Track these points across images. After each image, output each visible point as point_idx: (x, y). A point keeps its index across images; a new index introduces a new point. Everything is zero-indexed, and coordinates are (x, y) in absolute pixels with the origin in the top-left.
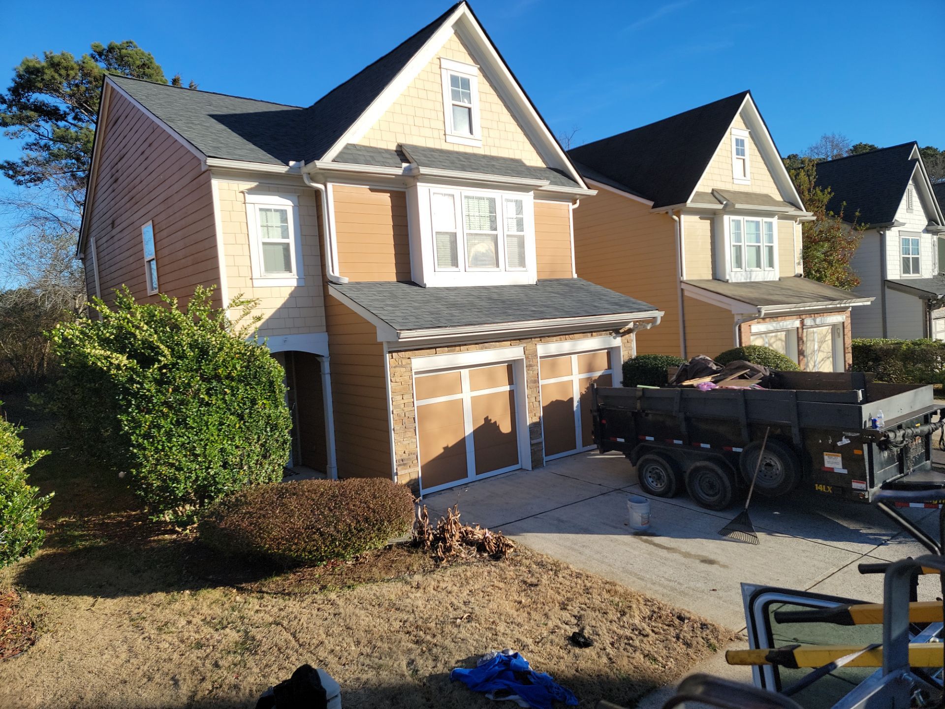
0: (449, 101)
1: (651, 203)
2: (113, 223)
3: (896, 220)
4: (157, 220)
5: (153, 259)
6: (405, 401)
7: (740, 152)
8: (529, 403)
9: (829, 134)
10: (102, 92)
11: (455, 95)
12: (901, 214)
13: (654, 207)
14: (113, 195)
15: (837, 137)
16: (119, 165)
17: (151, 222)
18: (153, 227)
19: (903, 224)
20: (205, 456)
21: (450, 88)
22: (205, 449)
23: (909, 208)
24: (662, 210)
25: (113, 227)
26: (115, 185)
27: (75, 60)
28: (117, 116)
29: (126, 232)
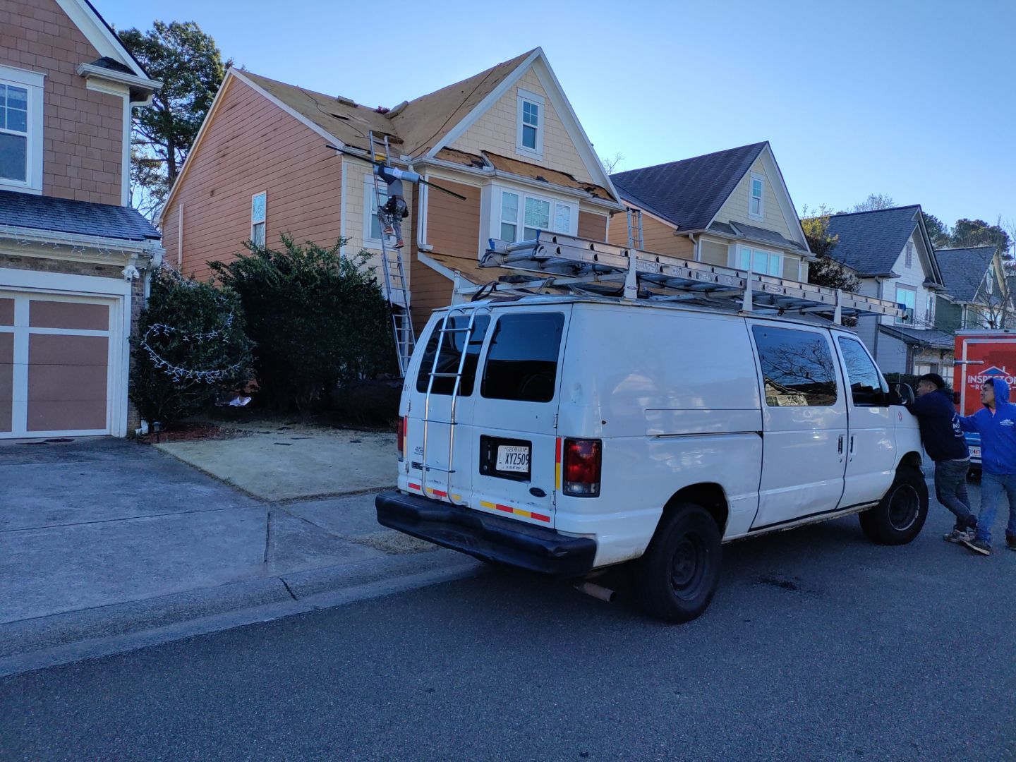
0: (520, 122)
1: (676, 227)
2: (213, 192)
3: (892, 272)
4: (271, 191)
5: (263, 223)
7: (757, 193)
9: (876, 195)
12: (898, 267)
13: (677, 230)
14: (218, 167)
15: (883, 199)
16: (231, 143)
17: (265, 192)
18: (267, 195)
19: (899, 276)
21: (523, 111)
23: (908, 263)
24: (685, 233)
25: (212, 196)
26: (222, 160)
28: (234, 103)
29: (227, 201)
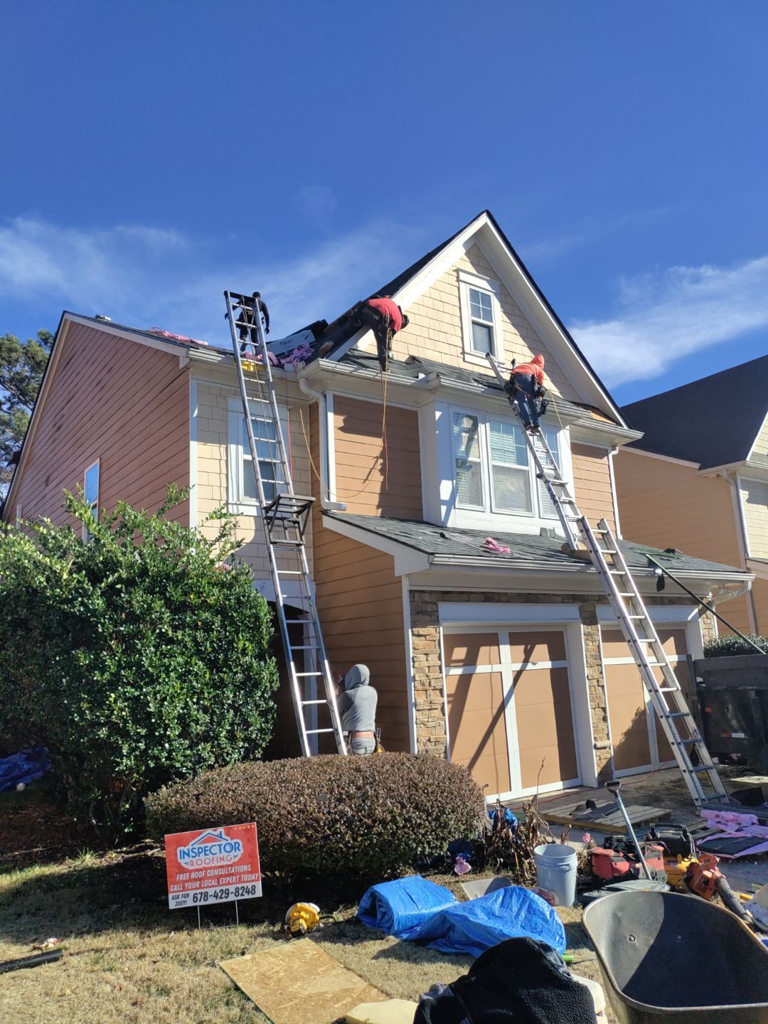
0: (468, 317)
1: (697, 466)
2: (48, 479)
4: (105, 457)
5: (95, 506)
6: (431, 663)
8: (590, 687)
10: (43, 378)
11: (475, 311)
13: (700, 469)
16: (66, 408)
17: (98, 460)
18: (101, 465)
20: (160, 717)
21: (469, 302)
22: (162, 705)
24: (711, 471)
25: (47, 485)
26: (57, 434)
27: (20, 343)
28: (70, 356)
29: (61, 486)
